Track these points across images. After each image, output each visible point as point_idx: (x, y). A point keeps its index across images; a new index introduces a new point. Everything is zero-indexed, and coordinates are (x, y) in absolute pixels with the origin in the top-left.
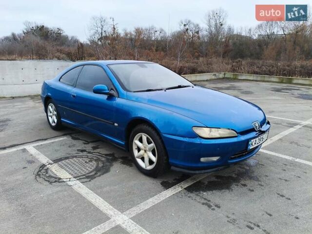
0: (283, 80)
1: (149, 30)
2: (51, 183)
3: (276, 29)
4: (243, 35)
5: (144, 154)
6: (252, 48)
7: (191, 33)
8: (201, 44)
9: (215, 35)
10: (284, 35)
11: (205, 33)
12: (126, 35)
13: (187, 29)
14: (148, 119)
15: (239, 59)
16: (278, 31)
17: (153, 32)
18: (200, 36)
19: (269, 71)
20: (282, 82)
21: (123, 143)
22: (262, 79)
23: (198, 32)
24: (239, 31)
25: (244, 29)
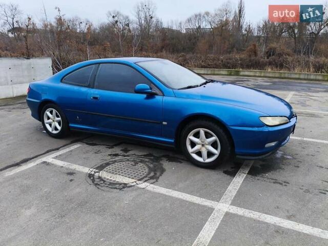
0: (231, 73)
1: (73, 21)
2: (120, 189)
3: (204, 23)
4: (174, 29)
5: (201, 149)
6: (182, 42)
7: (121, 26)
8: (132, 37)
9: (145, 28)
10: (212, 29)
11: (135, 26)
12: (46, 26)
13: (117, 22)
14: (211, 114)
15: (183, 54)
16: (206, 26)
17: (77, 23)
18: (131, 29)
19: (216, 64)
20: (230, 75)
21: (173, 141)
22: (213, 72)
23: (128, 25)
24: (170, 24)
25: (174, 23)
